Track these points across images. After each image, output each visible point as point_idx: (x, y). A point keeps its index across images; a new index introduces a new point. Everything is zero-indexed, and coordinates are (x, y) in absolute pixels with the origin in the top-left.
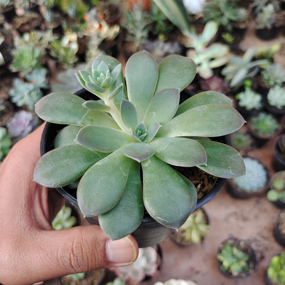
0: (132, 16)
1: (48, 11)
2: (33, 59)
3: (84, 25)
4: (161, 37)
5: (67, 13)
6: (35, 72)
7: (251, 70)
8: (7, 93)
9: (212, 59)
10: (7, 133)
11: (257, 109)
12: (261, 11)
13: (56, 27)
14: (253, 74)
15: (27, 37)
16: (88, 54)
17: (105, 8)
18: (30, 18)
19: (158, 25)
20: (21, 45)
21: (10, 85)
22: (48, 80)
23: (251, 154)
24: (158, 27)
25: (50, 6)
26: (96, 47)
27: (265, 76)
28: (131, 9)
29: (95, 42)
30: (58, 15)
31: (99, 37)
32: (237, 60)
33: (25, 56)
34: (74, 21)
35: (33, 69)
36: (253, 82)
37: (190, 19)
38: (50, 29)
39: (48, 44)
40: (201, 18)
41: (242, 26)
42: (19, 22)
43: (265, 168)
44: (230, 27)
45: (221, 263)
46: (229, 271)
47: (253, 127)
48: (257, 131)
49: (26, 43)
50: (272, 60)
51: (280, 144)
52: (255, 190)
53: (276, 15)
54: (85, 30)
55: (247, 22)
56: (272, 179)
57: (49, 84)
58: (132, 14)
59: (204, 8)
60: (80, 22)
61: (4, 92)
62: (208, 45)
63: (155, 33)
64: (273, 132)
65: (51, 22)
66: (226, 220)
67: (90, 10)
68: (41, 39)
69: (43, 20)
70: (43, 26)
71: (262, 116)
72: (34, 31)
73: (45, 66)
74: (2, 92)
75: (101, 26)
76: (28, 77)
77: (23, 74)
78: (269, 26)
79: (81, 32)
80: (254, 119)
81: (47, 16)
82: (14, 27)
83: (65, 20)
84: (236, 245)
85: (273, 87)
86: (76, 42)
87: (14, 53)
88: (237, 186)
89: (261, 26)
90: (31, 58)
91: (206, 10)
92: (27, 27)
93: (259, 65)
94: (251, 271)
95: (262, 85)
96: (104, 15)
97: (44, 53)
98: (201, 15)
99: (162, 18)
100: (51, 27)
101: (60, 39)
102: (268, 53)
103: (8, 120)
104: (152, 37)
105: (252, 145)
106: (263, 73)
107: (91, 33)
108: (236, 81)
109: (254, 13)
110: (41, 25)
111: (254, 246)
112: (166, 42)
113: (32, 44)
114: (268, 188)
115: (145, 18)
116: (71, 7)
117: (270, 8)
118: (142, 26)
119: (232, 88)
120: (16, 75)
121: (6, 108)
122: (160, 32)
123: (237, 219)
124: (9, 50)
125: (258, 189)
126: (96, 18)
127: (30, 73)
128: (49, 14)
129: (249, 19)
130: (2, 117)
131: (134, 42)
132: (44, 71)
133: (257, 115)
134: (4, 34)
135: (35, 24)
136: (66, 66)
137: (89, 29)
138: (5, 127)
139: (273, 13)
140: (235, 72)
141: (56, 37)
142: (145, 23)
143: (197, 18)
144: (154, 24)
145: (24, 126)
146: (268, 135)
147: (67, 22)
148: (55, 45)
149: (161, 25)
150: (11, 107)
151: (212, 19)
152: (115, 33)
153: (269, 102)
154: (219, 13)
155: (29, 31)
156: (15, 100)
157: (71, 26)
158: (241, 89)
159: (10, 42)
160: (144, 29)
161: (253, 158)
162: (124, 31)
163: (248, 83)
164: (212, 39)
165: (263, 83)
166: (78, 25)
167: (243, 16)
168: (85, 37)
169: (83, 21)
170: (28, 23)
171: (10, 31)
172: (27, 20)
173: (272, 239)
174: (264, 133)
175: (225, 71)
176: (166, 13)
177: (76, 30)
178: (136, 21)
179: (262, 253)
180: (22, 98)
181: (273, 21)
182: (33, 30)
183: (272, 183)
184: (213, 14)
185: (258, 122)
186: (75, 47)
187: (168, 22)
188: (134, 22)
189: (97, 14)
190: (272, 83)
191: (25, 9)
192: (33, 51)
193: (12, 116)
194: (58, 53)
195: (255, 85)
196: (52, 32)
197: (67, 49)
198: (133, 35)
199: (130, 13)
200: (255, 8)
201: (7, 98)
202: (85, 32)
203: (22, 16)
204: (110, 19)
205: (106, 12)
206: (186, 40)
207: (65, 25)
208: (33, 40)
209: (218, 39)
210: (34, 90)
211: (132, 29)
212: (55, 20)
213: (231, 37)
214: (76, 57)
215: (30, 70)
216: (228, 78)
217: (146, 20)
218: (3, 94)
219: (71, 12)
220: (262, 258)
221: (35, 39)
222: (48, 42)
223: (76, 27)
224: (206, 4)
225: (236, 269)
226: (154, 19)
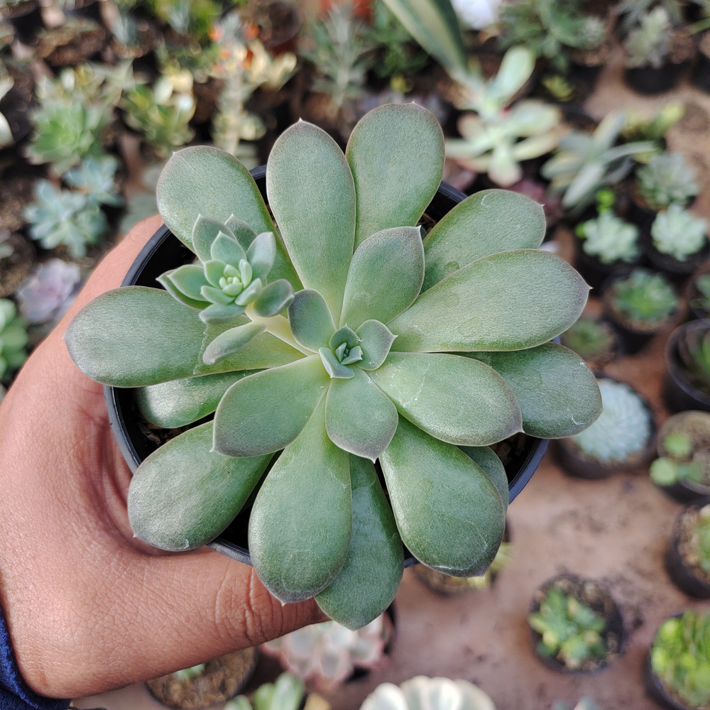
0: (326, 31)
1: (123, 18)
2: (83, 133)
3: (210, 53)
4: (398, 84)
5: (169, 22)
6: (87, 164)
7: (613, 166)
8: (18, 215)
9: (520, 140)
10: (18, 313)
11: (627, 259)
12: (638, 24)
13: (141, 56)
14: (617, 176)
15: (68, 78)
16: (218, 122)
17: (261, 10)
18: (78, 33)
19: (391, 55)
20: (53, 97)
21: (27, 196)
22: (121, 186)
23: (612, 370)
24: (389, 60)
25: (126, 5)
26: (239, 107)
27: (647, 181)
28: (325, 15)
29: (235, 94)
30: (145, 27)
31: (245, 80)
32: (580, 141)
33: (63, 126)
34: (184, 41)
35: (83, 157)
36: (618, 196)
37: (468, 41)
38: (126, 60)
39: (120, 97)
40: (493, 40)
41: (592, 60)
42: (51, 41)
43: (647, 405)
44: (562, 63)
45: (538, 636)
46: (558, 657)
47: (617, 305)
48: (626, 313)
49: (67, 93)
50: (663, 144)
51: (681, 345)
52: (622, 457)
53: (673, 34)
54: (211, 65)
55: (604, 50)
56: (663, 431)
57: (121, 194)
58: (327, 26)
59: (502, 15)
60: (199, 46)
61: (10, 212)
62: (511, 105)
63: (383, 73)
64: (665, 317)
65: (129, 44)
66: (552, 530)
67: (224, 15)
68: (104, 83)
69: (109, 39)
70: (109, 54)
71: (639, 278)
72: (88, 65)
73: (114, 150)
74: (7, 212)
75: (250, 55)
76: (71, 177)
77: (57, 170)
78: (656, 61)
79: (202, 68)
80: (620, 286)
81: (120, 27)
82: (37, 55)
83: (164, 40)
84: (575, 593)
85: (665, 207)
86: (191, 92)
87: (37, 117)
88: (578, 448)
89: (637, 61)
90: (79, 130)
91: (505, 19)
92: (69, 55)
93: (633, 155)
94: (612, 657)
95: (639, 203)
96: (260, 27)
97: (110, 118)
98: (493, 32)
99: (399, 36)
100: (130, 54)
101: (151, 85)
102: (653, 125)
103: (21, 280)
104: (375, 83)
105: (615, 348)
106: (641, 173)
107: (226, 71)
108: (577, 192)
109: (621, 30)
110: (104, 49)
111: (618, 595)
112: (408, 95)
113: (81, 97)
114: (652, 453)
115: (360, 38)
116: (178, 8)
117: (659, 18)
118: (350, 57)
119: (568, 210)
120: (42, 171)
121: (14, 253)
122: (396, 71)
123: (578, 528)
124: (24, 109)
125: (628, 454)
126: (239, 35)
127: (76, 168)
128: (124, 25)
129: (608, 44)
130: (4, 275)
131: (331, 96)
132: (109, 164)
133: (626, 277)
134: (11, 71)
135: (89, 47)
136: (163, 152)
137: (222, 62)
138: (11, 298)
139: (666, 30)
140: (576, 172)
141: (141, 81)
142: (359, 50)
143: (484, 38)
144: (381, 51)
145: (60, 297)
146: (652, 325)
147: (167, 43)
148: (138, 99)
149: (398, 54)
150: (29, 251)
151: (521, 43)
152: (285, 73)
153: (655, 244)
154: (536, 28)
155: (73, 66)
156: (37, 233)
157: (178, 55)
158: (590, 211)
159: (27, 91)
160: (356, 64)
161: (617, 381)
162: (307, 68)
163: (606, 198)
164: (521, 89)
165: (642, 198)
166: (195, 52)
167: (593, 37)
168: (211, 80)
169: (207, 43)
170: (73, 44)
171: (27, 63)
172: (71, 38)
173: (663, 578)
174: (643, 319)
175: (550, 169)
176: (409, 26)
177: (190, 64)
178: (337, 44)
179: (637, 611)
180: (56, 227)
181: (665, 50)
182: (83, 63)
183: (663, 440)
184: (521, 31)
185: (630, 293)
186: (186, 105)
187: (413, 47)
188: (331, 47)
189: (243, 24)
190: (662, 198)
191: (66, 11)
192: (84, 114)
193: (31, 272)
194: (144, 119)
195: (623, 204)
196: (132, 69)
197: (168, 110)
198: (329, 78)
199: (321, 24)
200: (622, 17)
201: (18, 228)
202: (211, 70)
203: (58, 29)
204: (274, 37)
205: (264, 21)
206: (457, 91)
207: (162, 52)
208: (83, 88)
209: (535, 90)
210: (86, 208)
211: (327, 64)
212: (139, 38)
213: (565, 85)
214: (189, 130)
215: (76, 159)
216: (558, 185)
217: (361, 43)
218: (8, 218)
219: (178, 21)
220: (638, 623)
221: (90, 85)
222: (120, 92)
223: (190, 55)
224: (505, 5)
225: (574, 652)
226: (382, 39)
